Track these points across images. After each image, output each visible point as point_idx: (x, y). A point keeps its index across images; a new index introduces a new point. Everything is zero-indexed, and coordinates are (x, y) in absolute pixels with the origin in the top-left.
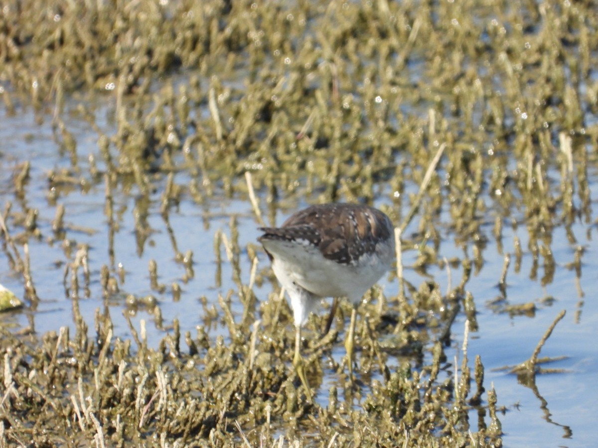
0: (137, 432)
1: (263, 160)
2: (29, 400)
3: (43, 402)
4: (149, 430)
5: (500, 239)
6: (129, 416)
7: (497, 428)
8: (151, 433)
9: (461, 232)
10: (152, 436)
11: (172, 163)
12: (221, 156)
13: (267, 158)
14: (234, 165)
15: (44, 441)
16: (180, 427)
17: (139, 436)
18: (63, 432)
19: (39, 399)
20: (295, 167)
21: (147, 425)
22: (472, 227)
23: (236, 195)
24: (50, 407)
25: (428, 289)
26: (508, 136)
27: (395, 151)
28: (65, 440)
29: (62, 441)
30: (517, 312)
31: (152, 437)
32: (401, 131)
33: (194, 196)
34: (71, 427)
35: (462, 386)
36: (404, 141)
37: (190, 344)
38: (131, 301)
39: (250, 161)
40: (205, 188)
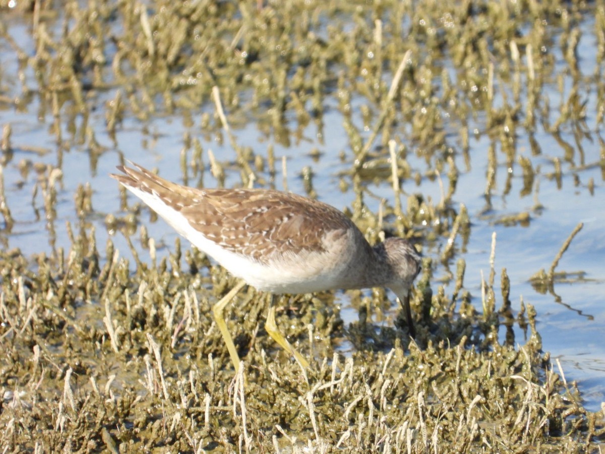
0: (170, 352)
1: (198, 74)
2: (48, 323)
3: (62, 325)
4: (180, 351)
5: (467, 150)
6: (159, 337)
7: (537, 342)
8: (183, 354)
9: (426, 144)
10: (184, 356)
11: (102, 80)
12: (153, 72)
13: (203, 73)
14: (168, 80)
15: (77, 364)
16: (213, 347)
17: (171, 357)
18: (93, 355)
19: (57, 322)
20: (232, 82)
21: (177, 345)
22: (437, 139)
23: (177, 111)
24: (71, 329)
25: (417, 202)
26: (441, 46)
27: (330, 63)
28: (96, 362)
29: (93, 363)
30: (511, 223)
31: (185, 358)
32: (331, 43)
33: (138, 112)
34: (101, 350)
35: (489, 300)
36: (336, 52)
37: (191, 262)
38: (110, 220)
39: (185, 77)
40: (146, 105)
